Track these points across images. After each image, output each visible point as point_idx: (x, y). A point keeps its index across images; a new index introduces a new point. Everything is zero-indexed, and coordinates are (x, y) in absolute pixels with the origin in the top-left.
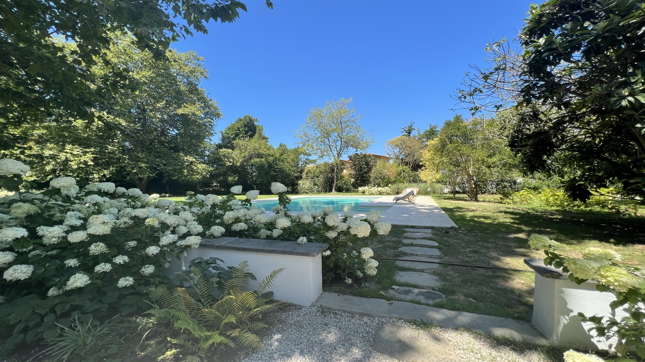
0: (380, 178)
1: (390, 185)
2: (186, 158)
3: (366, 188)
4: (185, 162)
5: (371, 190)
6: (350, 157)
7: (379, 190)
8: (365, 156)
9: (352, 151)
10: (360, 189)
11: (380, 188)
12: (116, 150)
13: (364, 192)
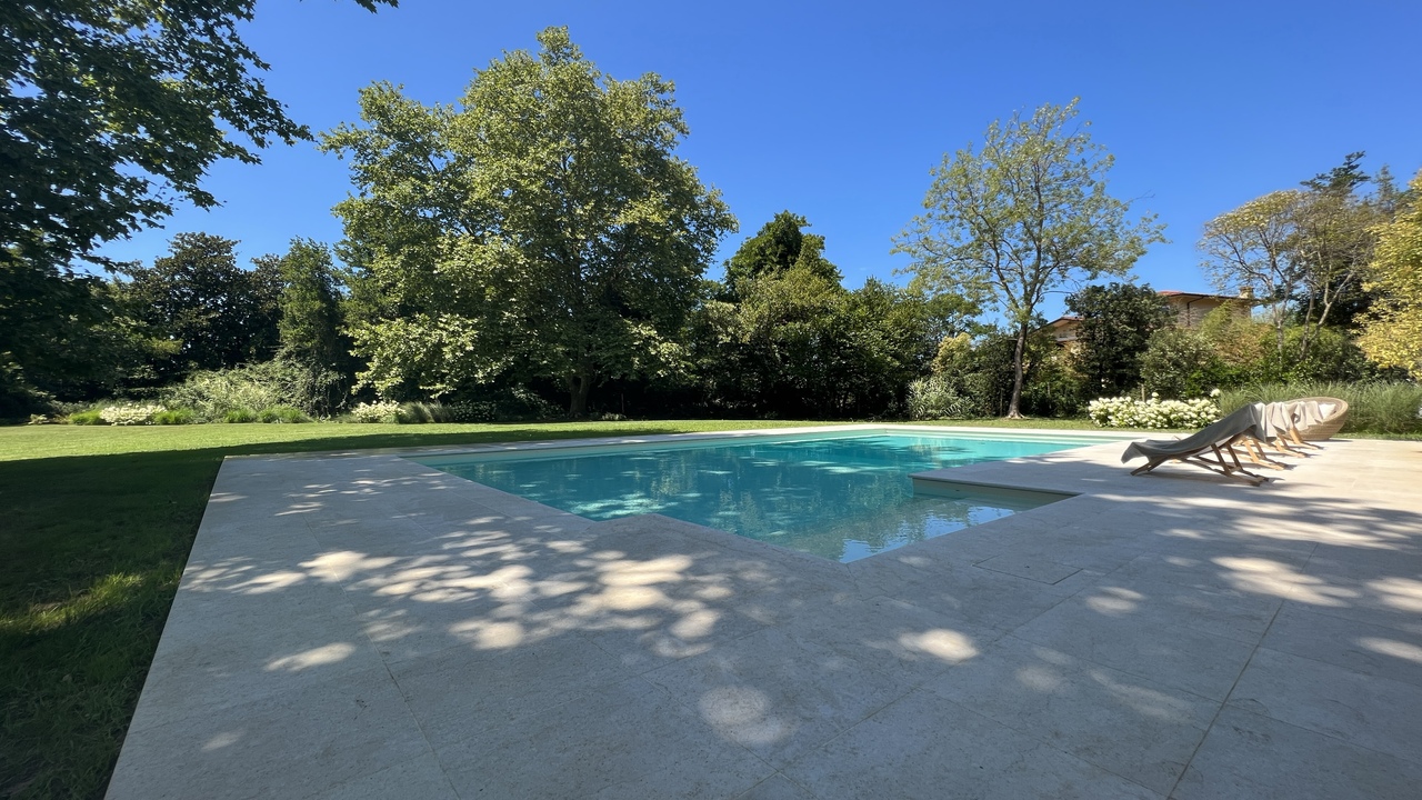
0: (1177, 364)
1: (1216, 392)
2: (635, 330)
3: (1114, 403)
4: (636, 339)
5: (1132, 409)
6: (1072, 303)
7: (1166, 411)
8: (1128, 293)
9: (1077, 281)
10: (1096, 406)
11: (1170, 405)
12: (516, 319)
13: (1104, 419)
